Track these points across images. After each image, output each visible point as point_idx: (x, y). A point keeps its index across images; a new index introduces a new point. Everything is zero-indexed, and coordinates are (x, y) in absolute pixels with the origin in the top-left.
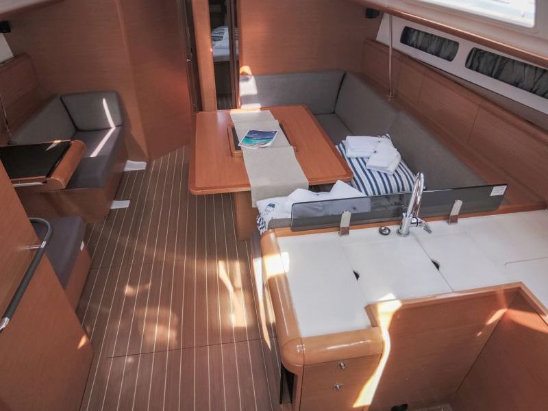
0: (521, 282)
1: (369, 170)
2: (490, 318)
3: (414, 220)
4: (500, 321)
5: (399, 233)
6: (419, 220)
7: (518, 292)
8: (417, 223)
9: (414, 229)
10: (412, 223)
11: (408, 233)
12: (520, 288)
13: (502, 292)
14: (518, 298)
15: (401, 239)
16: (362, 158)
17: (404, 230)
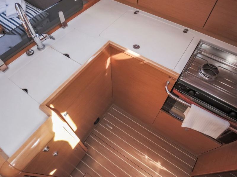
0: (109, 41)
1: (11, 19)
2: (106, 65)
3: (42, 37)
4: (111, 64)
5: (39, 49)
6: (44, 35)
7: (110, 46)
8: (44, 38)
9: (45, 42)
10: (41, 40)
11: (44, 46)
12: (110, 44)
13: (105, 50)
14: (112, 49)
15: (42, 51)
16: (3, 13)
17: (40, 46)
